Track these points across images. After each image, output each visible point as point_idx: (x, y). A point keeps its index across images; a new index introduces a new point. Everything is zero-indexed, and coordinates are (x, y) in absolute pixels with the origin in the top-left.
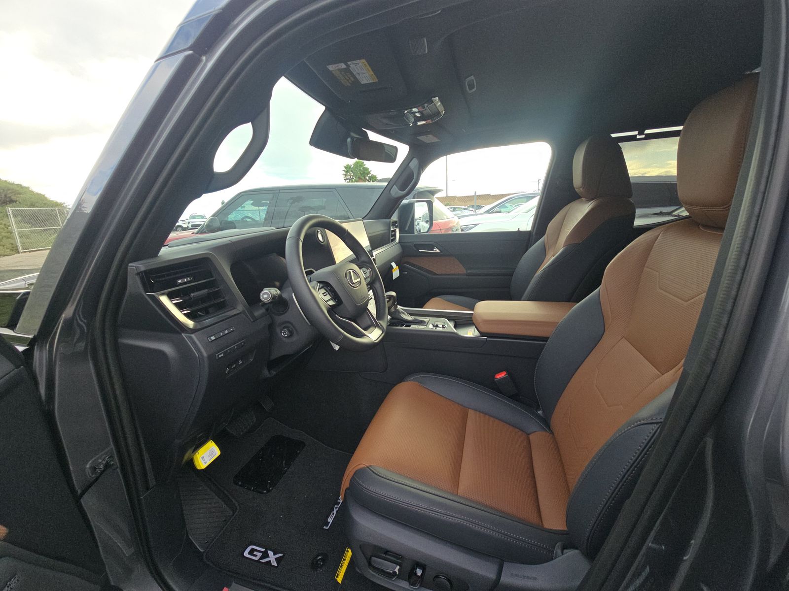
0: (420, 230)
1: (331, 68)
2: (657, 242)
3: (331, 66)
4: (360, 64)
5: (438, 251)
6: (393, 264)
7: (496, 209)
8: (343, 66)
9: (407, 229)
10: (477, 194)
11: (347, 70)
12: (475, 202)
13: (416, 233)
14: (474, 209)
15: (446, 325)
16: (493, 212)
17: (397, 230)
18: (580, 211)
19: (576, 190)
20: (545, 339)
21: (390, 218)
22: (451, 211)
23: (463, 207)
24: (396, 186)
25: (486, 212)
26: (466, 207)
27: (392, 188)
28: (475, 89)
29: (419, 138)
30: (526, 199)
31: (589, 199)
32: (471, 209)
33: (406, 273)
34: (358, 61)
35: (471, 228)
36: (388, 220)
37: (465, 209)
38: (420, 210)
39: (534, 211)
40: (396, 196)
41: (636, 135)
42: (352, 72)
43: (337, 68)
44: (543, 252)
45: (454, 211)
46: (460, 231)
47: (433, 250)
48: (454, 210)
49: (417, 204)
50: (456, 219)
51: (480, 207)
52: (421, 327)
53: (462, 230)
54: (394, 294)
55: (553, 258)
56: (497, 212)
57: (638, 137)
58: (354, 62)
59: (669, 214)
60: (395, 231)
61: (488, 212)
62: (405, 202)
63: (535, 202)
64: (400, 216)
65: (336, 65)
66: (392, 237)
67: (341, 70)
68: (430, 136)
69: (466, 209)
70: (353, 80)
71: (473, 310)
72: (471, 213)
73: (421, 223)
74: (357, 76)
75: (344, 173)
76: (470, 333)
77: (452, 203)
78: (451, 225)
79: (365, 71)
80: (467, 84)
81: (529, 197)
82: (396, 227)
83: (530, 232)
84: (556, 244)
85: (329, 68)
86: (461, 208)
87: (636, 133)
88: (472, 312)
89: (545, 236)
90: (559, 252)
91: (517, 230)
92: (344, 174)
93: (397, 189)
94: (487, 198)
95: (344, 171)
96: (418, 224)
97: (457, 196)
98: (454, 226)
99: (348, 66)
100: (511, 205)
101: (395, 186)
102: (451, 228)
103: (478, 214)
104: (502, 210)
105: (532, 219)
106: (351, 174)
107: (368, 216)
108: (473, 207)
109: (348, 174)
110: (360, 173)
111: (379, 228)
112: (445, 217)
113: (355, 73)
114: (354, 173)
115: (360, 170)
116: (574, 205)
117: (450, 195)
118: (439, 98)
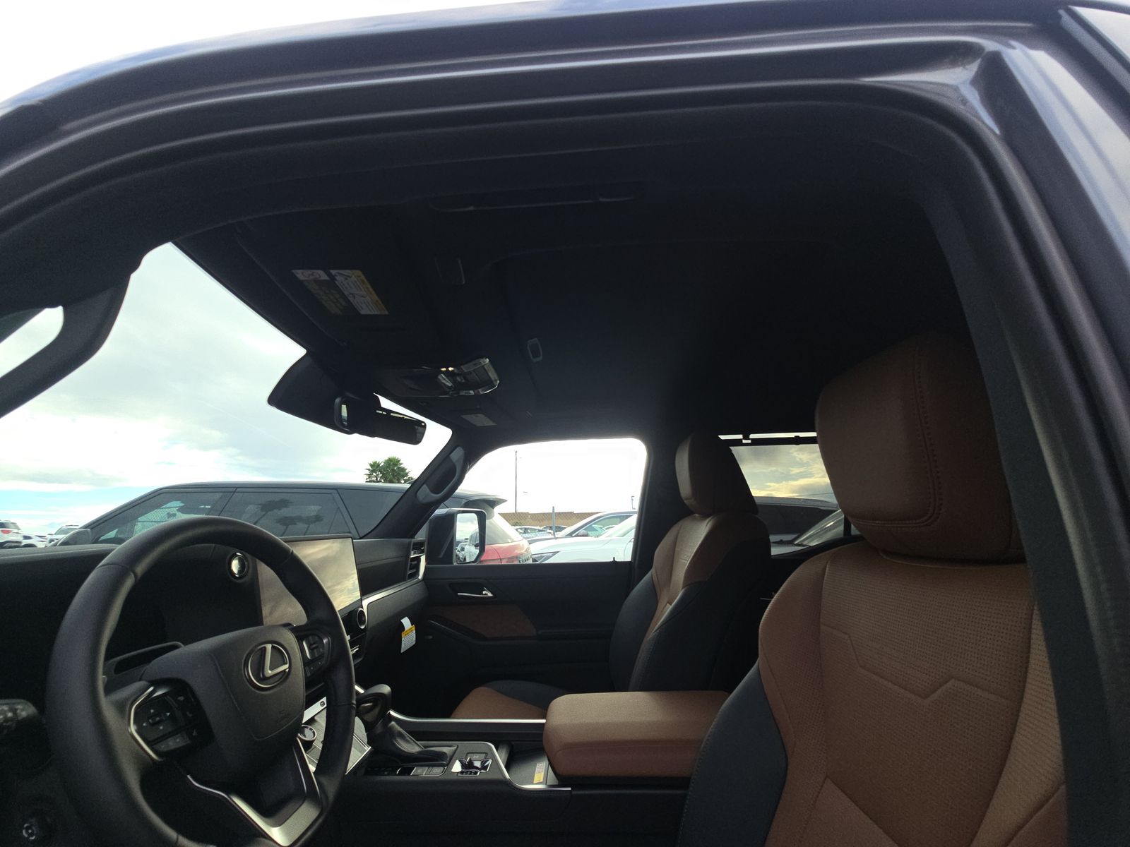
0: (465, 559)
1: (301, 274)
2: (826, 576)
3: (300, 271)
4: (354, 278)
5: (490, 595)
6: (406, 622)
7: (582, 531)
8: (321, 274)
9: (441, 556)
10: (555, 511)
11: (331, 284)
12: (554, 522)
13: (455, 564)
14: (552, 532)
15: (490, 761)
16: (577, 536)
17: (423, 559)
18: (697, 533)
19: (685, 501)
20: (682, 782)
21: (413, 537)
22: (520, 533)
23: (538, 528)
24: (427, 485)
25: (568, 535)
26: (541, 528)
27: (420, 488)
28: (541, 358)
29: (463, 416)
30: (619, 519)
31: (705, 516)
32: (549, 531)
33: (431, 637)
34: (348, 272)
35: (548, 558)
36: (407, 540)
37: (540, 531)
38: (466, 527)
39: (632, 534)
40: (425, 501)
41: (741, 440)
42: (342, 291)
43: (311, 277)
44: (652, 597)
45: (525, 533)
46: (530, 562)
47: (482, 594)
48: (526, 531)
49: (459, 516)
50: (525, 543)
51: (560, 529)
52: (436, 772)
53: (534, 560)
54: (386, 689)
55: (670, 608)
56: (583, 536)
57: (744, 441)
58: (341, 272)
59: (790, 543)
60: (418, 559)
61: (570, 535)
62: (440, 511)
63: (633, 522)
64: (431, 535)
65: (310, 272)
66: (410, 569)
67: (318, 282)
68: (481, 416)
69: (542, 531)
70: (344, 304)
71: (544, 717)
72: (550, 536)
73: (467, 548)
74: (351, 299)
75: (368, 472)
76: (538, 777)
77: (522, 521)
78: (518, 552)
79: (364, 293)
80: (528, 348)
81: (623, 517)
82: (422, 552)
83: (630, 562)
84: (670, 582)
85: (298, 276)
86: (535, 529)
87: (740, 437)
88: (543, 721)
89: (653, 570)
90: (678, 598)
91: (612, 560)
92: (367, 474)
93: (428, 491)
94: (570, 517)
95: (369, 470)
96: (463, 549)
97: (530, 513)
98: (522, 554)
99: (333, 278)
100: (601, 528)
101: (425, 486)
102: (517, 557)
103: (556, 538)
104: (590, 533)
105: (631, 546)
106: (378, 475)
107: (373, 532)
108: (551, 528)
109: (374, 474)
110: (393, 475)
111: (387, 553)
112: (510, 541)
113: (346, 293)
114: (383, 474)
115: (393, 470)
116: (686, 524)
117: (520, 510)
118: (490, 360)
